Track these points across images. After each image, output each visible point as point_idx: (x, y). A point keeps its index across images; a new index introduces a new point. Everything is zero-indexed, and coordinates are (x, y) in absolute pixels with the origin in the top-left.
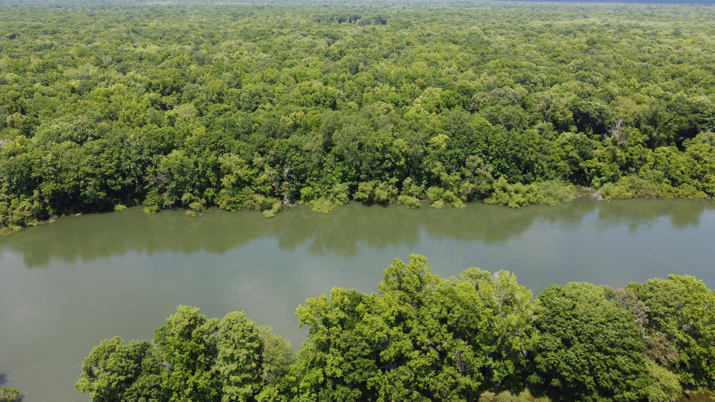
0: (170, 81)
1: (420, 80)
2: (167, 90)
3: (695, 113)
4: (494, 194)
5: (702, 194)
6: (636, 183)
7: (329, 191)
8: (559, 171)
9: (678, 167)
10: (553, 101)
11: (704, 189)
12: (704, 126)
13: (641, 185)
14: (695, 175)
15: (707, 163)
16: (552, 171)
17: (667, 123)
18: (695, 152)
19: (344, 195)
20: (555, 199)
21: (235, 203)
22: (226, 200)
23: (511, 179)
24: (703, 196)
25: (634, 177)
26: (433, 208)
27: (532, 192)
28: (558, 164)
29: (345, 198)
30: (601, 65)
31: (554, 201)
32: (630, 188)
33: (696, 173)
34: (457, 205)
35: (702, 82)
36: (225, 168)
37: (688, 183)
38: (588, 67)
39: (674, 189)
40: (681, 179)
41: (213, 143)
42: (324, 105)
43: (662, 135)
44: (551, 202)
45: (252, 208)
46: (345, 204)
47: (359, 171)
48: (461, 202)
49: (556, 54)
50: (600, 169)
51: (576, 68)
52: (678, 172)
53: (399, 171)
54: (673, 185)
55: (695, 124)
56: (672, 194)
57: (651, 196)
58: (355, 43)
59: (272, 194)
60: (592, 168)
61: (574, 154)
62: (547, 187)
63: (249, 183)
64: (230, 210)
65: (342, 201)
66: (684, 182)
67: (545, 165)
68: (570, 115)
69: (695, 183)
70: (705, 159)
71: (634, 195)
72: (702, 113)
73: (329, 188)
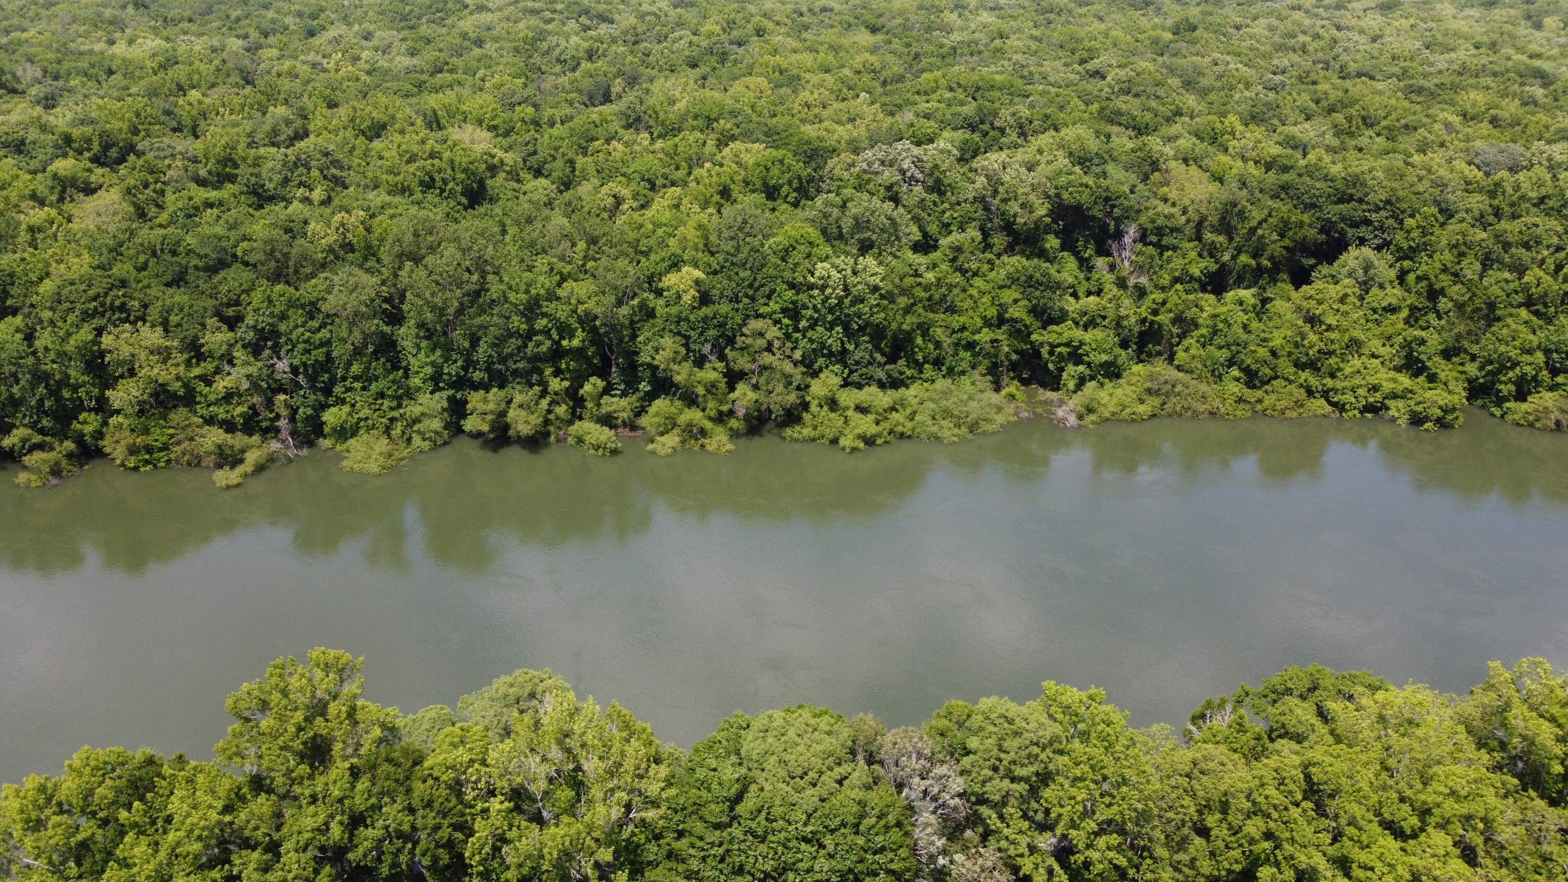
0: (120, 130)
1: (725, 124)
2: (114, 153)
3: (1340, 201)
4: (806, 417)
5: (1319, 405)
6: (1162, 380)
7: (395, 414)
8: (979, 354)
9: (1265, 340)
10: (1006, 178)
11: (1325, 394)
12: (1363, 231)
13: (1174, 386)
14: (1304, 360)
15: (1333, 330)
16: (962, 354)
17: (1256, 228)
18: (1305, 304)
19: (436, 424)
20: (959, 426)
21: (149, 450)
22: (123, 442)
23: (855, 377)
24: (1320, 412)
25: (1160, 367)
26: (653, 453)
27: (904, 408)
28: (977, 337)
29: (436, 432)
30: (1174, 82)
31: (956, 431)
32: (1149, 391)
33: (1307, 354)
34: (711, 445)
35: (1384, 123)
36: (120, 363)
37: (1287, 379)
38: (1142, 88)
39: (1252, 395)
40: (1267, 371)
41: (95, 299)
42: (442, 191)
43: (1244, 259)
44: (946, 434)
45: (196, 462)
46: (435, 447)
47: (470, 363)
48: (724, 438)
49: (1085, 55)
50: (1080, 347)
51: (1116, 89)
52: (1263, 352)
53: (577, 361)
54: (1250, 385)
55: (1342, 229)
56: (1248, 407)
57: (1196, 414)
58: (639, 30)
59: (250, 425)
60: (1059, 345)
61: (1017, 312)
62: (945, 394)
63: (189, 399)
64: (136, 469)
65: (430, 439)
66: (1276, 377)
67: (947, 341)
68: (1042, 210)
69: (1302, 380)
70: (1328, 322)
71: (1157, 411)
72: (1361, 201)
73: (392, 409)
